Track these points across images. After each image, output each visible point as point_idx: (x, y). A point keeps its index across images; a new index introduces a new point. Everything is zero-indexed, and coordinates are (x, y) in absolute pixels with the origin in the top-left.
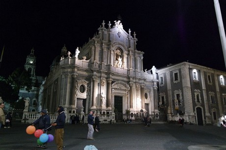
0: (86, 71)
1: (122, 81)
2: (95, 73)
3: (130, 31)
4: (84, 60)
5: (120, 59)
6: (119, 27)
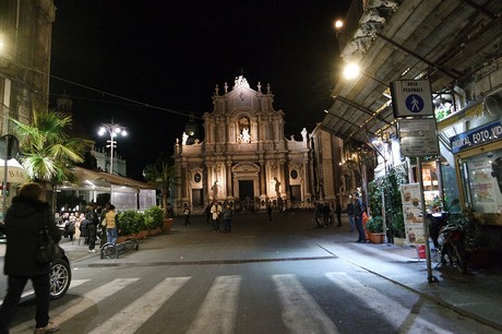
0: (199, 156)
1: (248, 160)
2: (208, 158)
3: (259, 86)
4: (196, 144)
5: (245, 132)
6: (242, 86)
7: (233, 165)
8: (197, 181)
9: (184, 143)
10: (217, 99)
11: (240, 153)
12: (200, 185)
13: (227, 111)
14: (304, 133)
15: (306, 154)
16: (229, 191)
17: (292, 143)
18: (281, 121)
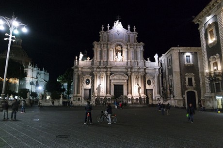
0: (90, 68)
1: (121, 72)
2: (95, 69)
3: (129, 27)
4: (88, 60)
6: (118, 27)
7: (111, 74)
8: (88, 83)
9: (80, 59)
10: (102, 34)
11: (116, 67)
12: (89, 87)
13: (108, 41)
14: (156, 57)
15: (157, 70)
16: (108, 91)
17: (149, 63)
18: (142, 48)
